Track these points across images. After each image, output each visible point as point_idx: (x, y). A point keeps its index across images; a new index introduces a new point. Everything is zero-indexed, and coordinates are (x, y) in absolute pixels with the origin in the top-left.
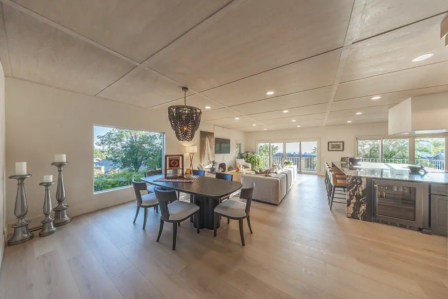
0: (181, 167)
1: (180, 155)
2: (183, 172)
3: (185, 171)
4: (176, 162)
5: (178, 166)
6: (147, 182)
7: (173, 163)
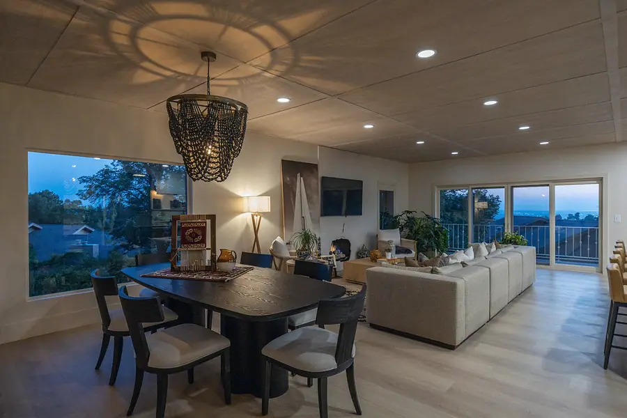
0: (209, 245)
1: (209, 217)
2: (213, 257)
3: (218, 253)
4: (199, 232)
5: (203, 241)
6: (128, 276)
7: (190, 235)
